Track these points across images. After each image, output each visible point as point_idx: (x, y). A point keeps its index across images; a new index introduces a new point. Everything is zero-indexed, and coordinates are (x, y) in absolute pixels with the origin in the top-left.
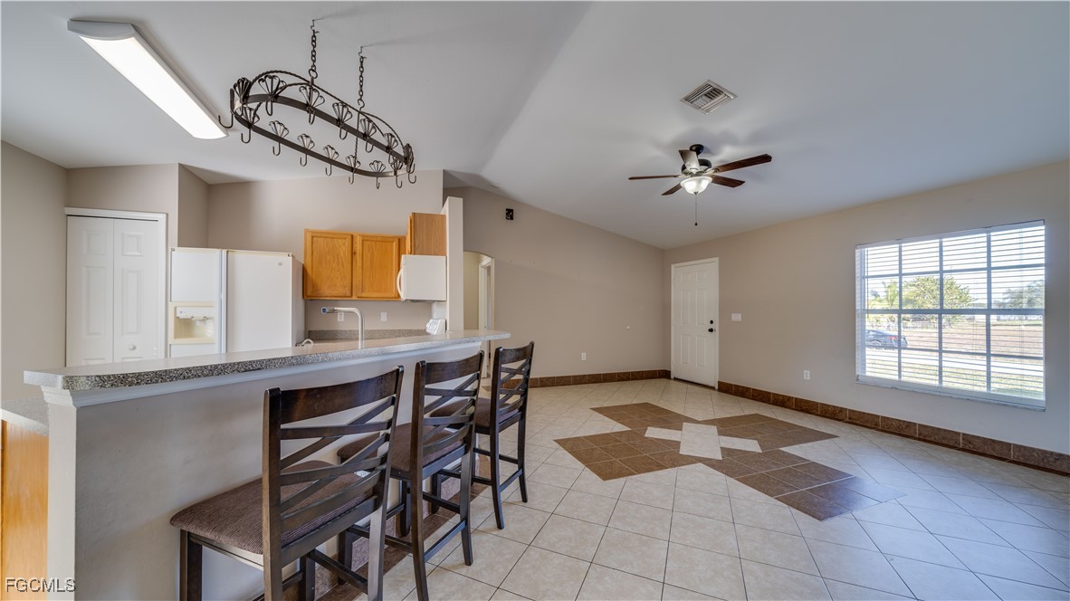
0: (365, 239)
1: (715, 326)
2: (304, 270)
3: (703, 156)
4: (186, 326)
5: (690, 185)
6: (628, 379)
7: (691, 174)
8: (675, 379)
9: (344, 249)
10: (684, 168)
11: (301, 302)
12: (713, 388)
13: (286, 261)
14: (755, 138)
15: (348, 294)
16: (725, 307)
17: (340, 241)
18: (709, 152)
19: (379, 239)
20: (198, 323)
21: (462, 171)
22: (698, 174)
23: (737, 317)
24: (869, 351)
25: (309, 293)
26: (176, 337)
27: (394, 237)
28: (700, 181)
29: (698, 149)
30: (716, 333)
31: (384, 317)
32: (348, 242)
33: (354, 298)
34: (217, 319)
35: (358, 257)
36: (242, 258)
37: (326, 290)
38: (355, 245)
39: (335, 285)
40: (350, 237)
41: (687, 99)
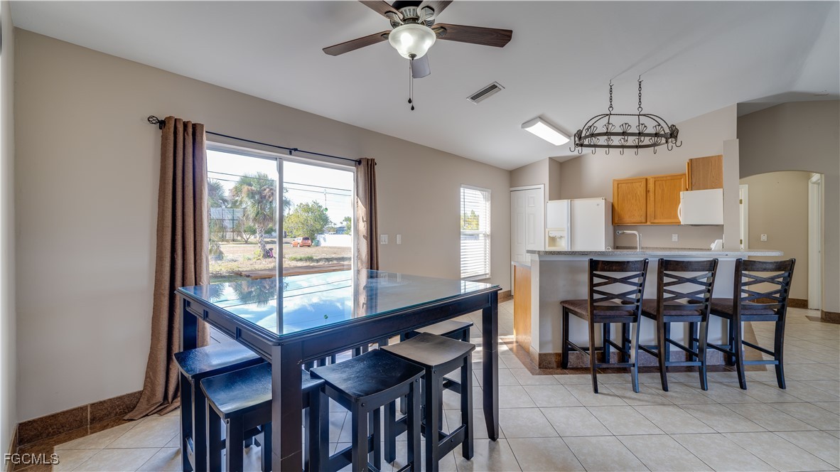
0: (656, 180)
2: (613, 206)
4: (553, 240)
9: (640, 190)
11: (611, 227)
13: (601, 202)
15: (644, 221)
17: (637, 184)
19: (668, 178)
20: (558, 240)
21: (761, 97)
25: (616, 220)
26: (549, 246)
27: (682, 175)
31: (675, 238)
32: (643, 184)
33: (648, 223)
34: (566, 237)
35: (651, 194)
36: (579, 203)
37: (628, 219)
38: (648, 186)
39: (634, 215)
40: (644, 180)
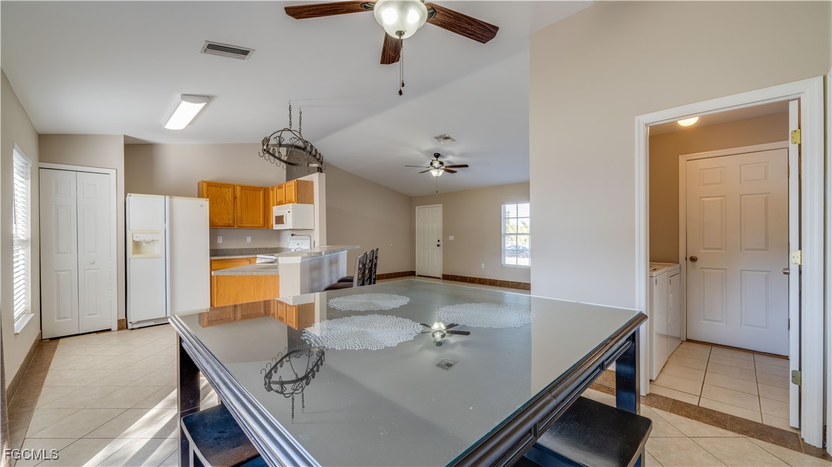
0: (243, 188)
1: (441, 243)
3: (440, 159)
5: (434, 173)
6: (391, 277)
7: (435, 168)
8: (418, 276)
9: (229, 195)
10: (431, 164)
12: (440, 278)
13: (205, 203)
14: (462, 155)
15: (232, 225)
16: (446, 232)
17: (226, 189)
18: (443, 157)
19: (251, 189)
22: (438, 168)
23: (451, 238)
24: (507, 258)
26: (133, 254)
27: (261, 188)
28: (439, 172)
29: (437, 156)
30: (441, 247)
31: (249, 239)
32: (231, 190)
33: (236, 227)
34: (163, 241)
35: (238, 200)
37: (217, 222)
38: (236, 192)
39: (223, 219)
40: (233, 187)
41: (436, 138)
